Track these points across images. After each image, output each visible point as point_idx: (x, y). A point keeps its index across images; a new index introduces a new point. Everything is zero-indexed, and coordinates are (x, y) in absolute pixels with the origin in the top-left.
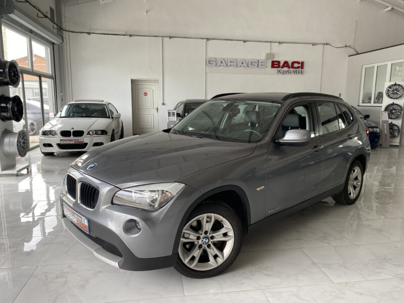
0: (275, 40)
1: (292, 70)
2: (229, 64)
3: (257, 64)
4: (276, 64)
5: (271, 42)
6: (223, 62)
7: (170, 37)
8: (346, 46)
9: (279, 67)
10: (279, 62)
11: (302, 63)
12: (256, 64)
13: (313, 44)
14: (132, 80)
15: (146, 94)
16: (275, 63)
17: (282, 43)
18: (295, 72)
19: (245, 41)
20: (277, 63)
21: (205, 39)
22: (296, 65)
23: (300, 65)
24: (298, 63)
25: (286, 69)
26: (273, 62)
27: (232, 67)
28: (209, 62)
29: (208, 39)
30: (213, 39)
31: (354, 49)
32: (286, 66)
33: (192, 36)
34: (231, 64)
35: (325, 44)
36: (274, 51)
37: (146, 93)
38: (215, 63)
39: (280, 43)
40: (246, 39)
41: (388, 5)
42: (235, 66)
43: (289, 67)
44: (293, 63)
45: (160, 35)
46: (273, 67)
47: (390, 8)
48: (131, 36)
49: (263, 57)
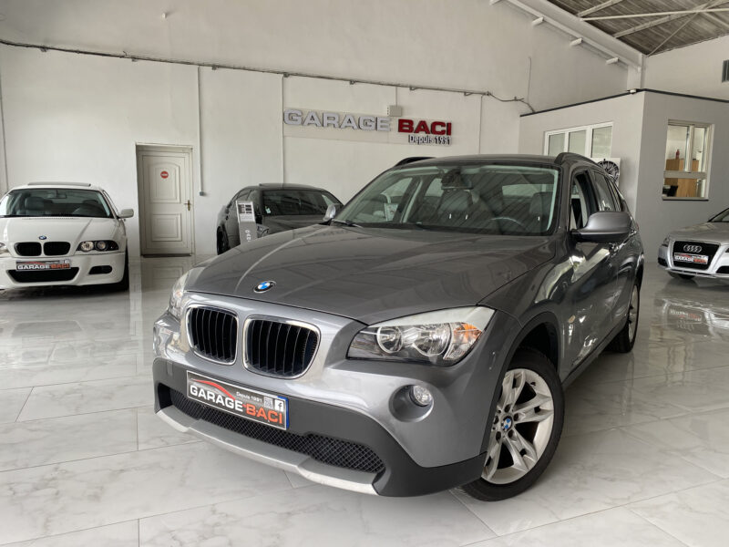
0: (405, 83)
1: (432, 136)
2: (326, 122)
3: (374, 123)
4: (406, 126)
5: (397, 86)
6: (315, 117)
7: (215, 67)
8: (516, 100)
9: (411, 130)
10: (411, 122)
11: (449, 125)
12: (374, 125)
13: (466, 93)
14: (137, 147)
15: (165, 175)
16: (405, 124)
17: (417, 88)
18: (438, 141)
19: (352, 82)
20: (407, 124)
21: (281, 73)
22: (439, 128)
23: (445, 128)
24: (442, 124)
25: (422, 134)
26: (401, 122)
27: (331, 128)
28: (290, 117)
29: (286, 75)
30: (297, 75)
31: (528, 104)
32: (422, 130)
33: (256, 67)
34: (329, 122)
35: (484, 94)
36: (402, 103)
37: (165, 173)
38: (299, 119)
39: (412, 88)
40: (354, 78)
41: (577, 35)
42: (337, 125)
43: (427, 132)
44: (435, 124)
45: (195, 61)
46: (401, 130)
47: (579, 41)
48: (134, 58)
49: (383, 112)
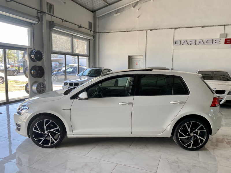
2: (190, 43)
6: (186, 42)
7: (151, 30)
12: (211, 42)
14: (129, 56)
16: (228, 40)
19: (202, 27)
21: (173, 28)
27: (192, 45)
28: (176, 43)
29: (175, 29)
36: (228, 32)
37: (137, 63)
38: (179, 43)
40: (204, 25)
45: (145, 29)
46: (226, 43)
48: (129, 32)
